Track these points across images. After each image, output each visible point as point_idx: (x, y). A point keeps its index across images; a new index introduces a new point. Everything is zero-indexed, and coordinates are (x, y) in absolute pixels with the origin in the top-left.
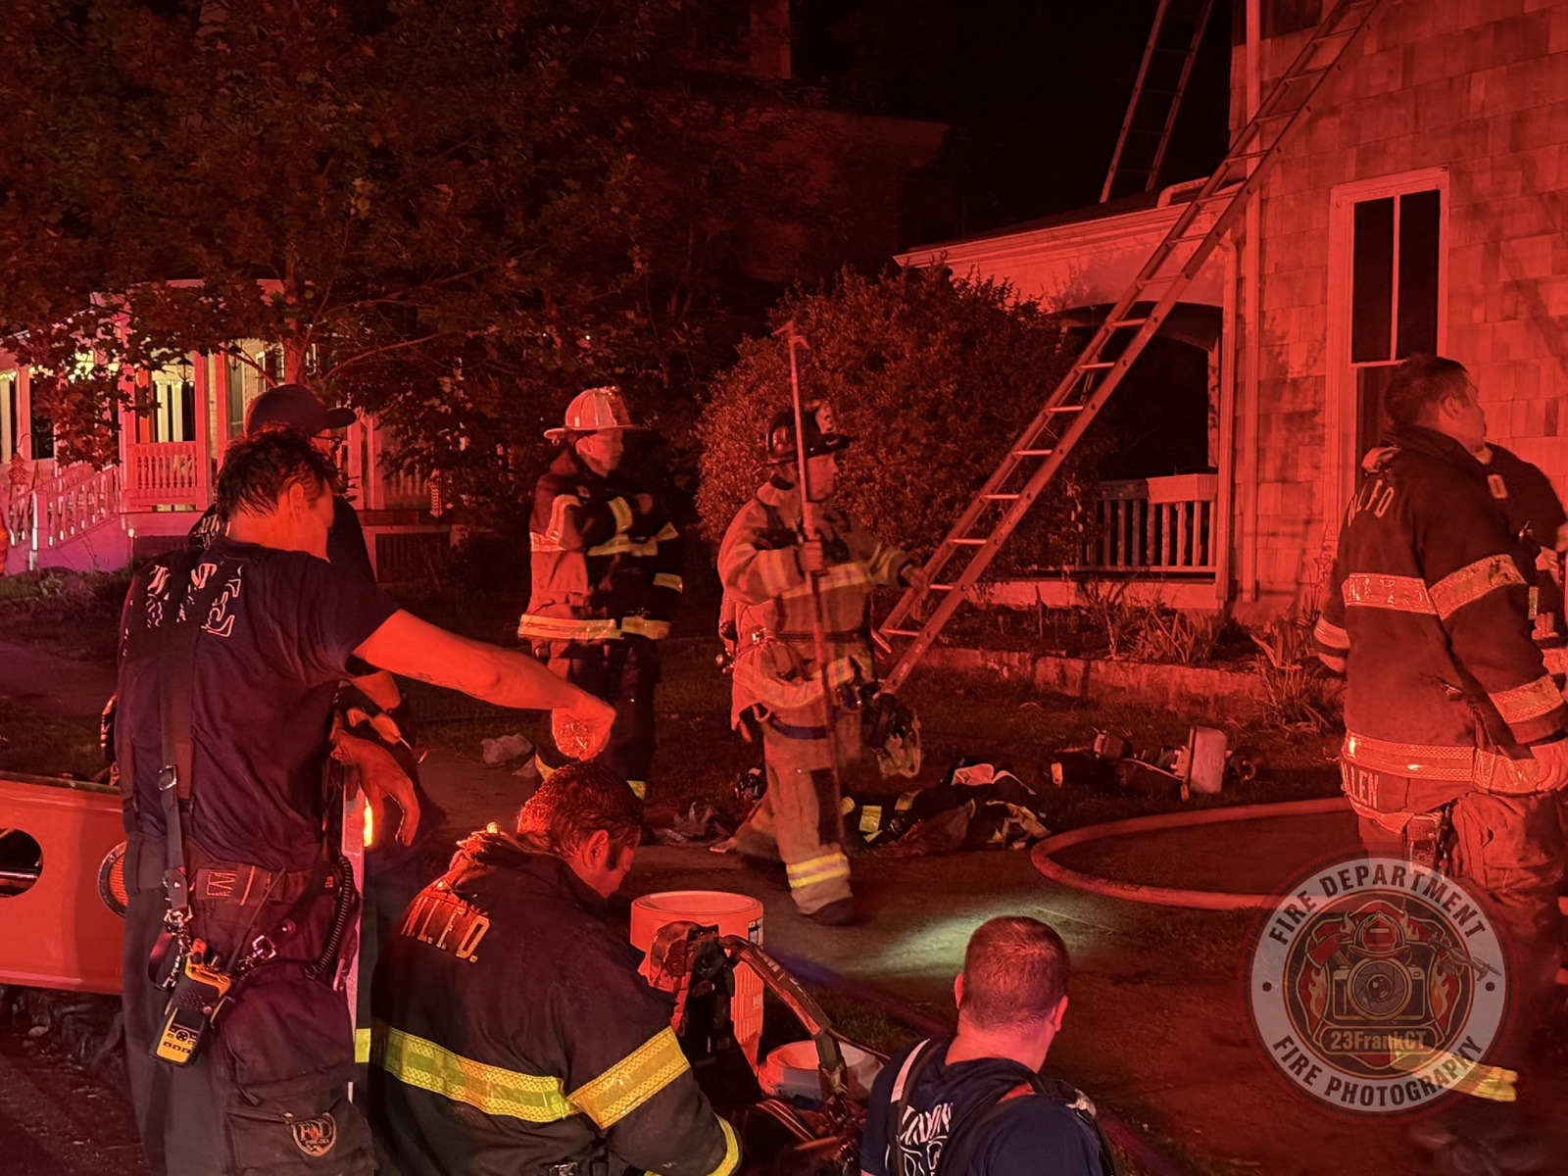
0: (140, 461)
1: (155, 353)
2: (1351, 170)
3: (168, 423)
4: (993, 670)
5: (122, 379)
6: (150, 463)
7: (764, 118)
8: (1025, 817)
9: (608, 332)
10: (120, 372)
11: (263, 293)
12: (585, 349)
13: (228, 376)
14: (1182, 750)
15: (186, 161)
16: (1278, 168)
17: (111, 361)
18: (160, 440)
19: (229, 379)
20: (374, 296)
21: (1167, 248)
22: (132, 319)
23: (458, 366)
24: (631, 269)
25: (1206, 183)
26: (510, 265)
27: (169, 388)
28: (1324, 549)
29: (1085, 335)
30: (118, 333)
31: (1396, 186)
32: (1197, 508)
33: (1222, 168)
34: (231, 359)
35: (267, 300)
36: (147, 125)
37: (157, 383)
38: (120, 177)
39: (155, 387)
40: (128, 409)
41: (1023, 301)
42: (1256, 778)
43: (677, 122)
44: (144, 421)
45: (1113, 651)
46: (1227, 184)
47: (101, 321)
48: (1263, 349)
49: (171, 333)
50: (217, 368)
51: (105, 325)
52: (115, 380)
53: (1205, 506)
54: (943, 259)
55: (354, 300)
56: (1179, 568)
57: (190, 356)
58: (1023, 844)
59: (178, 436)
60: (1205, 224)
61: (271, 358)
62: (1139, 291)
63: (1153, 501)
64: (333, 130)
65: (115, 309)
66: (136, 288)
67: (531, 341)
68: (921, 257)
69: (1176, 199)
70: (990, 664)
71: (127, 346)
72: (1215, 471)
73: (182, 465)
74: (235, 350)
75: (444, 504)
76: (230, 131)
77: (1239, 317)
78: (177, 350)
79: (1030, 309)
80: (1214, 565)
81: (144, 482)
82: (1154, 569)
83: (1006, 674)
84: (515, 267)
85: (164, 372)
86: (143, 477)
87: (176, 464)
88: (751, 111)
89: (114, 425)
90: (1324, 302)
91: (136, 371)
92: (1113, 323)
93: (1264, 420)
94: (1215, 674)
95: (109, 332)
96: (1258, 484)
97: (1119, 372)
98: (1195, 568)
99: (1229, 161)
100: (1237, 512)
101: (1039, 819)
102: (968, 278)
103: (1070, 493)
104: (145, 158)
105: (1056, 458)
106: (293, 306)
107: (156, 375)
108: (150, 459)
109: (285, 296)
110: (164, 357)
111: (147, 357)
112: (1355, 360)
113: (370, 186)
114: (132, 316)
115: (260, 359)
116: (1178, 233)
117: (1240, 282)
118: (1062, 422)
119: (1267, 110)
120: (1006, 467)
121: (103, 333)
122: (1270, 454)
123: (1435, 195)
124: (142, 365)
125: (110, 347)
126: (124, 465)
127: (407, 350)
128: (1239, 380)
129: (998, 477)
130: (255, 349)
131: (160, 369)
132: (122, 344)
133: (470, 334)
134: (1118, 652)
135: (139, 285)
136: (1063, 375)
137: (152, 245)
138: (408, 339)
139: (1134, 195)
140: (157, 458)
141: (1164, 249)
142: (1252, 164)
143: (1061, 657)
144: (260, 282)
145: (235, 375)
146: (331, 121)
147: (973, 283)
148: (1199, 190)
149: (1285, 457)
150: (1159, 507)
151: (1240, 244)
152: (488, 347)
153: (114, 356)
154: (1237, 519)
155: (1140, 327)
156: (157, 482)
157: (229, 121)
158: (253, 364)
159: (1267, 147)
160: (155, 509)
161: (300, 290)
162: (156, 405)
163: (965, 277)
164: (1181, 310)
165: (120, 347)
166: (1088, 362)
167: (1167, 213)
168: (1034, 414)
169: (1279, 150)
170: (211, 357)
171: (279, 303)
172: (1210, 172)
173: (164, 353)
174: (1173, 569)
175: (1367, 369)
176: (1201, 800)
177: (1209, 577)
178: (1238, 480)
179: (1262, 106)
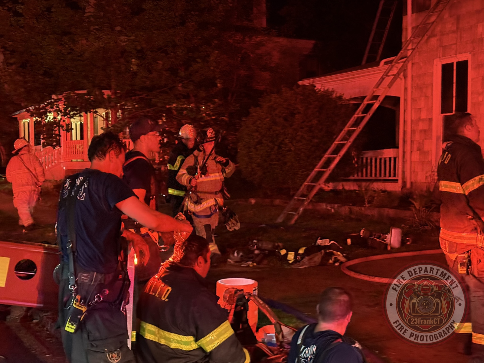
0: (67, 146)
1: (71, 113)
2: (440, 54)
3: (76, 134)
4: (329, 210)
5: (62, 121)
6: (70, 147)
7: (258, 39)
8: (339, 255)
9: (209, 106)
10: (61, 119)
11: (104, 94)
12: (203, 111)
13: (94, 120)
14: (388, 235)
15: (81, 54)
16: (418, 54)
17: (58, 116)
18: (73, 140)
19: (94, 121)
20: (138, 95)
21: (382, 79)
22: (65, 103)
23: (164, 116)
24: (217, 86)
25: (395, 58)
26: (180, 85)
27: (76, 124)
28: (432, 172)
29: (358, 105)
30: (60, 107)
31: (455, 59)
32: (392, 159)
33: (400, 54)
34: (95, 115)
35: (105, 96)
36: (69, 44)
37: (72, 122)
38: (61, 59)
39: (72, 123)
40: (63, 130)
41: (338, 95)
42: (412, 243)
43: (231, 41)
44: (69, 134)
45: (367, 203)
46: (402, 58)
47: (55, 103)
48: (413, 110)
49: (76, 107)
50: (91, 117)
51: (56, 105)
52: (59, 121)
53: (395, 159)
54: (313, 82)
55: (132, 97)
56: (387, 178)
57: (82, 114)
58: (338, 264)
59: (79, 138)
60: (395, 71)
61: (107, 114)
62: (374, 92)
63: (379, 157)
64: (126, 44)
65: (60, 100)
66: (65, 93)
67: (186, 109)
68: (306, 82)
69: (386, 63)
70: (328, 208)
71: (63, 111)
72: (398, 147)
73: (80, 147)
74: (96, 112)
75: (160, 159)
76: (94, 45)
77: (405, 100)
78: (78, 112)
79: (340, 98)
80: (398, 177)
81: (68, 152)
83: (333, 211)
84: (181, 86)
85: (74, 119)
86: (68, 150)
87: (78, 147)
88: (254, 37)
89: (60, 136)
90: (432, 95)
91: (66, 118)
92: (366, 102)
93: (413, 132)
94: (399, 211)
95: (57, 107)
96: (411, 152)
97: (368, 116)
98: (392, 178)
99: (402, 51)
100: (405, 160)
101: (344, 256)
102: (321, 88)
103: (353, 155)
104: (69, 53)
105: (348, 144)
106: (114, 98)
107: (72, 120)
108: (70, 145)
109: (111, 96)
110: (74, 114)
111: (69, 114)
112: (442, 113)
113: (138, 62)
114: (65, 102)
115: (104, 115)
116: (386, 74)
117: (406, 89)
118: (350, 133)
119: (414, 36)
120: (333, 147)
121: (56, 107)
122: (415, 142)
123: (467, 61)
124: (68, 117)
125: (58, 111)
126: (62, 148)
127: (148, 112)
128: (406, 119)
129: (330, 150)
130: (102, 112)
131: (73, 118)
132: (61, 110)
133: (168, 107)
134: (368, 204)
135: (67, 92)
136: (351, 118)
137: (71, 80)
138: (149, 108)
139: (373, 62)
140: (72, 146)
142: (409, 53)
143: (350, 206)
144: (103, 91)
145: (96, 120)
146: (125, 42)
147: (322, 90)
148: (392, 61)
149: (420, 143)
150: (381, 159)
151: (405, 77)
152: (173, 111)
153: (59, 114)
154: (405, 163)
155: (375, 103)
156: (72, 152)
157: (95, 42)
158: (101, 116)
159: (414, 47)
160: (72, 160)
161: (115, 93)
162: (72, 129)
163: (320, 88)
164: (387, 98)
165: (61, 111)
166: (358, 114)
167: (382, 68)
168: (341, 130)
169: (417, 48)
170: (89, 114)
171: (109, 97)
172: (396, 55)
173: (74, 113)
174: (385, 178)
176: (394, 250)
177: (396, 181)
178: (405, 150)
179: (413, 34)
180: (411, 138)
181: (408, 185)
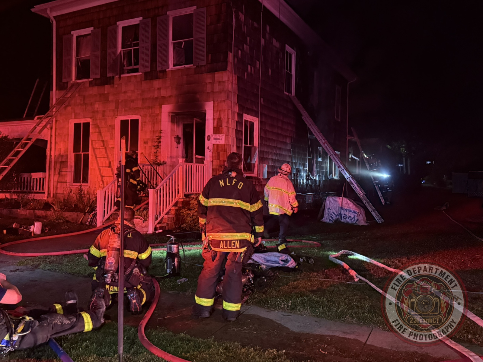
2: (73, 117)
16: (59, 115)
25: (44, 116)
31: (82, 121)
32: (42, 179)
33: (47, 114)
42: (48, 231)
45: (22, 207)
46: (48, 117)
48: (56, 149)
56: (38, 191)
60: (43, 124)
62: (29, 136)
63: (33, 177)
69: (38, 119)
72: (45, 171)
77: (51, 143)
80: (45, 190)
82: (32, 191)
90: (68, 141)
92: (23, 141)
93: (55, 163)
94: (43, 212)
96: (54, 175)
97: (24, 151)
98: (41, 191)
99: (48, 112)
103: (13, 175)
105: (9, 168)
112: (74, 152)
116: (38, 125)
117: (51, 136)
122: (57, 169)
123: (89, 123)
128: (51, 155)
136: (12, 151)
141: (34, 128)
148: (42, 117)
149: (60, 170)
150: (34, 179)
151: (51, 128)
154: (50, 181)
155: (29, 143)
159: (57, 110)
164: (38, 140)
166: (17, 149)
167: (36, 121)
169: (59, 111)
172: (44, 114)
174: (36, 191)
175: (76, 154)
176: (36, 236)
177: (44, 193)
178: (50, 174)
179: (56, 102)
180: (54, 166)
181: (52, 195)
